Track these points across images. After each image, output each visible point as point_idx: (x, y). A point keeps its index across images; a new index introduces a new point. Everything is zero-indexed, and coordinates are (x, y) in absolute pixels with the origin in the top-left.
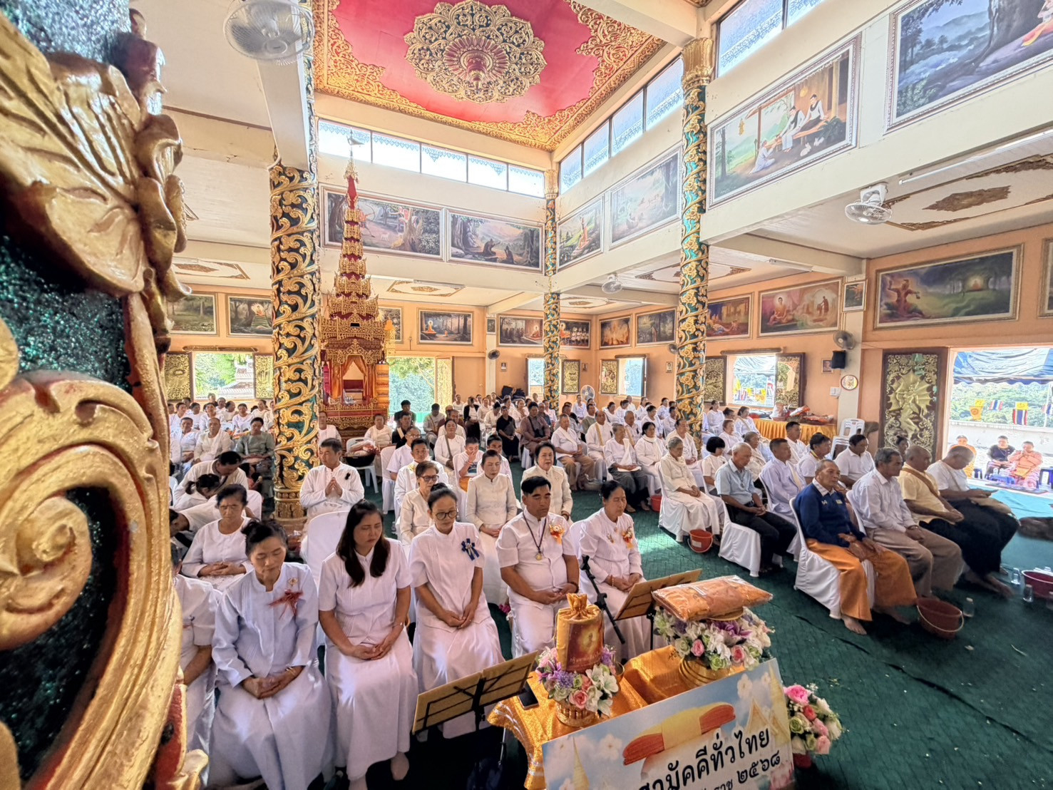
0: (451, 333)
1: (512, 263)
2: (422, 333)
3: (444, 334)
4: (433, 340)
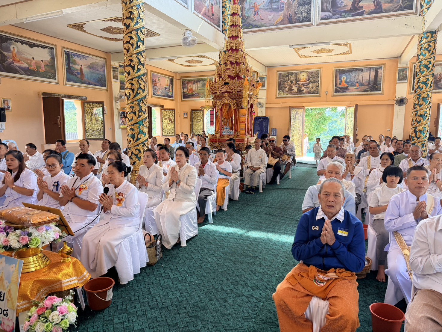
0: (362, 85)
1: (381, 12)
2: (337, 87)
3: (355, 86)
4: (345, 92)
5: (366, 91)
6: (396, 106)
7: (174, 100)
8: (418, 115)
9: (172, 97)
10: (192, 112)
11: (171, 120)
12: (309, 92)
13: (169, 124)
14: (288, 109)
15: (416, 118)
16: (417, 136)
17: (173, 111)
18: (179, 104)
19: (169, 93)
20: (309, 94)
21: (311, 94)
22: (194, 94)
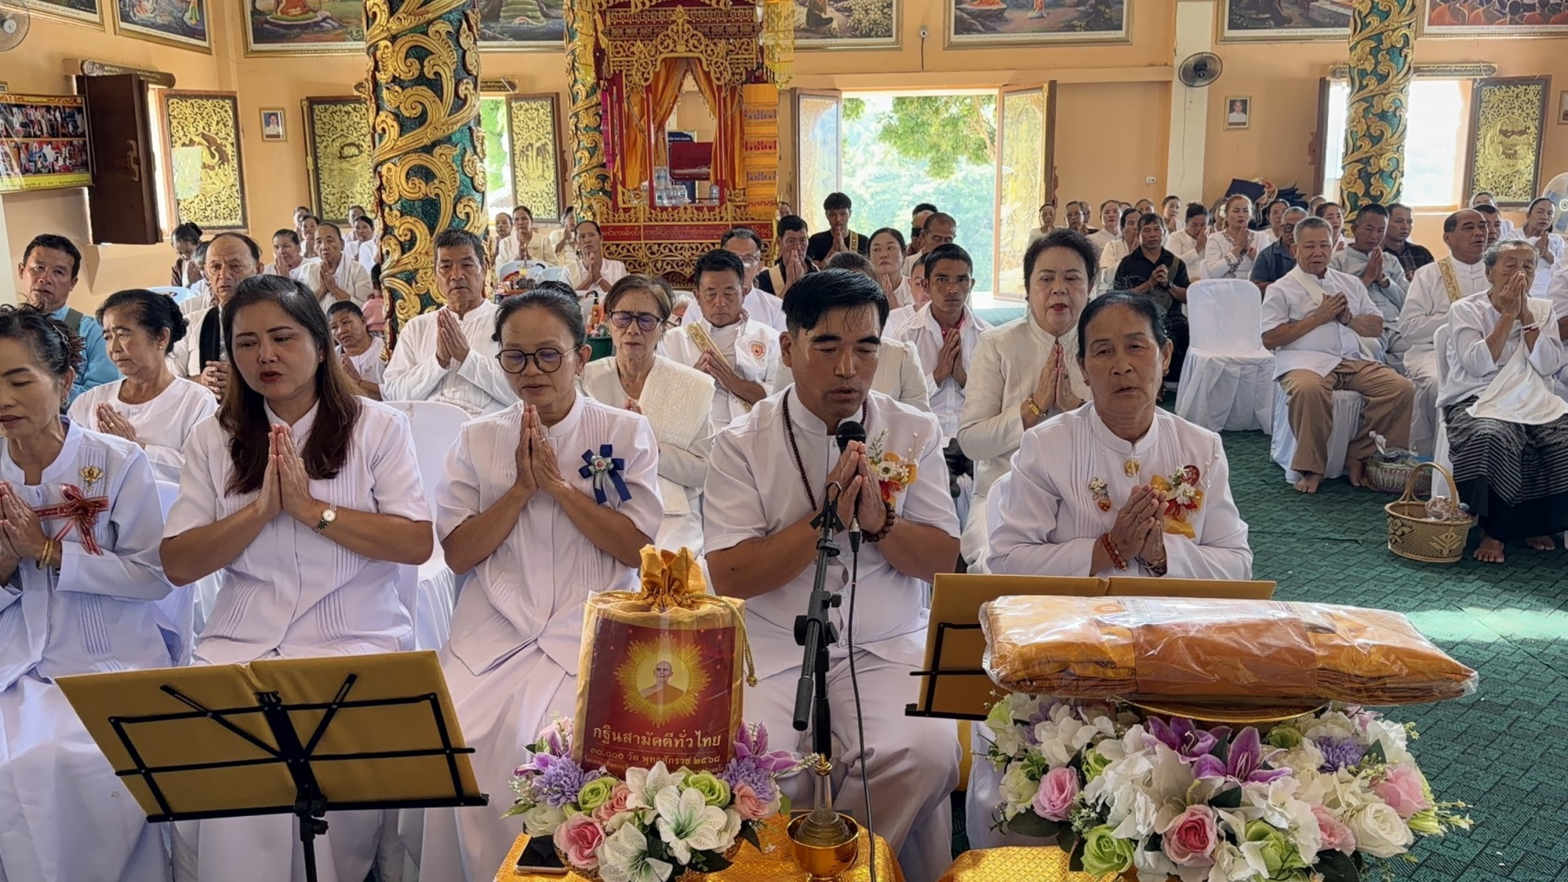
2: (961, 10)
3: (1032, 8)
4: (993, 30)
5: (1070, 28)
6: (1178, 87)
7: (207, 51)
8: (1374, 115)
9: (198, 33)
10: (311, 111)
11: (220, 150)
12: (854, 29)
13: (212, 168)
14: (789, 95)
15: (1369, 127)
16: (1373, 193)
17: (228, 104)
18: (233, 67)
19: (188, 15)
20: (856, 37)
21: (862, 36)
22: (317, 24)
